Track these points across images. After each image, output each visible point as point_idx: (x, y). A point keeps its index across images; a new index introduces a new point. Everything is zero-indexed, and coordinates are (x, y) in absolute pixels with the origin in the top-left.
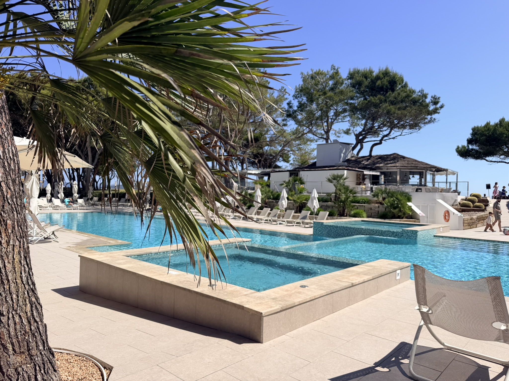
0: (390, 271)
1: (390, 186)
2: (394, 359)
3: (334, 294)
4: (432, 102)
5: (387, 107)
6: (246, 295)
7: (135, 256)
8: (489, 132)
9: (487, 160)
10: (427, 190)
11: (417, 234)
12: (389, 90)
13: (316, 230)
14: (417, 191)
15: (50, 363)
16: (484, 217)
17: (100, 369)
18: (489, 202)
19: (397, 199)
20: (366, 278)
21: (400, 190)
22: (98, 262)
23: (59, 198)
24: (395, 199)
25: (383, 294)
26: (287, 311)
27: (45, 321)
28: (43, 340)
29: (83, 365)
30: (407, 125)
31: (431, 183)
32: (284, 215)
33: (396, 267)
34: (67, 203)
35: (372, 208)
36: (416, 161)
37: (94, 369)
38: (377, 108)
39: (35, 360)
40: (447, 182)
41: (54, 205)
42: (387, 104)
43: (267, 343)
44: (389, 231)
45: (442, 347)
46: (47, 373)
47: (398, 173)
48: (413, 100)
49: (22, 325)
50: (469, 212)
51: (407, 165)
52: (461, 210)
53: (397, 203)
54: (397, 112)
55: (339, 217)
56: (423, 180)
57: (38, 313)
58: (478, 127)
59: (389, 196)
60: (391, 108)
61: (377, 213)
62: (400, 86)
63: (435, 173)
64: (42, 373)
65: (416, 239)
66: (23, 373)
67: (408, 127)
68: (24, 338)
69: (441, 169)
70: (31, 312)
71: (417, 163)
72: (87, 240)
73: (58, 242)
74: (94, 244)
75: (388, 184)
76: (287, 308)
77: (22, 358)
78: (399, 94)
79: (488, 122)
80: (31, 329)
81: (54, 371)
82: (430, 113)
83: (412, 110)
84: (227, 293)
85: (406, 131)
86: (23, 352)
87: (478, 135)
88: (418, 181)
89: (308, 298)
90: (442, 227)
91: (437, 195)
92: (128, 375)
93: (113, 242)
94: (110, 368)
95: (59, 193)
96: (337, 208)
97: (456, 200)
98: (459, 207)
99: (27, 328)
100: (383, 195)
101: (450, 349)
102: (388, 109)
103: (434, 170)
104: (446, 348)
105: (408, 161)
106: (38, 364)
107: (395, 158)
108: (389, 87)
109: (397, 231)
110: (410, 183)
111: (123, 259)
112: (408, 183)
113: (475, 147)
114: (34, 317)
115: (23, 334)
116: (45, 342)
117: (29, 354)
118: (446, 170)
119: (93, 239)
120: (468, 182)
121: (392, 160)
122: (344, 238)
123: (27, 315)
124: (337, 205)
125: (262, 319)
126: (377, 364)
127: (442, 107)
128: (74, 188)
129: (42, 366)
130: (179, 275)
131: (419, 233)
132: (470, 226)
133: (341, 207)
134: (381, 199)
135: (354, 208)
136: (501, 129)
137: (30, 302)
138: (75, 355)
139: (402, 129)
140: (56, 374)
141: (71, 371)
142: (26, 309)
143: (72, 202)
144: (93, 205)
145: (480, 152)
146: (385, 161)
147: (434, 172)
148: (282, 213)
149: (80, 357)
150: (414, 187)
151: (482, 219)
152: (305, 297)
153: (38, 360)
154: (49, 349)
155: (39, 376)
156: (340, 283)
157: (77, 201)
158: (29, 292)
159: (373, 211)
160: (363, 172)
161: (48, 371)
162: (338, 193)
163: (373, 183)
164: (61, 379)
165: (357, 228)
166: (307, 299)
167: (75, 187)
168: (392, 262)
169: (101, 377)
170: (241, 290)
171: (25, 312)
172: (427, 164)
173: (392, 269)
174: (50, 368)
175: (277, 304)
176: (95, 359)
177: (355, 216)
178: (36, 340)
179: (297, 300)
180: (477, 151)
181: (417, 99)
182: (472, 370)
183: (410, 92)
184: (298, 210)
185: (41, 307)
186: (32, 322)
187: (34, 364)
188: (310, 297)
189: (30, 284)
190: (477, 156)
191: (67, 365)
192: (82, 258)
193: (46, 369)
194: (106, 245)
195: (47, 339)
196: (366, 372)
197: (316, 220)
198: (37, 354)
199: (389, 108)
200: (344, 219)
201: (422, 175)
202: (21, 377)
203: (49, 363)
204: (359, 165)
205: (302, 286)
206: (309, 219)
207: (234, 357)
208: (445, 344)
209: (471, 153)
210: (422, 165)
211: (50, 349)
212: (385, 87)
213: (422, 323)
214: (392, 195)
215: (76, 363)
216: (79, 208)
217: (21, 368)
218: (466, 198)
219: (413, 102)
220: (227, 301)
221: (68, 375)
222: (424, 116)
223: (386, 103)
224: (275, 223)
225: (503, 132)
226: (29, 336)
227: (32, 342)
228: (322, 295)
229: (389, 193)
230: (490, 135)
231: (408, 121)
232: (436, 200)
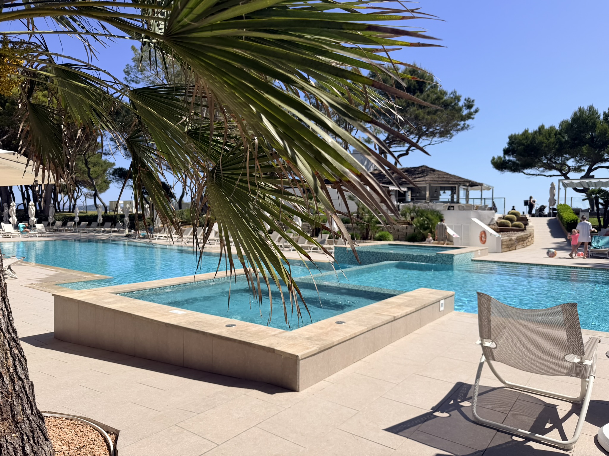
0: (433, 301)
1: (419, 204)
2: (452, 402)
3: (375, 329)
4: (465, 106)
5: (415, 111)
6: (274, 335)
7: (125, 293)
8: (527, 141)
9: (525, 173)
10: (460, 208)
11: (453, 259)
12: (417, 91)
13: (338, 256)
14: (449, 209)
15: (40, 430)
16: (524, 238)
17: (101, 433)
18: (529, 221)
19: (427, 218)
20: (408, 310)
21: (430, 208)
22: (79, 301)
23: (10, 223)
24: (425, 218)
25: (428, 327)
26: (326, 352)
27: (31, 378)
28: (30, 403)
29: (78, 430)
30: (437, 133)
31: (465, 200)
32: (298, 239)
33: (440, 297)
34: (22, 229)
35: (399, 230)
36: (447, 174)
37: (94, 435)
38: (404, 113)
39: (21, 427)
40: (481, 199)
41: (4, 232)
42: (415, 108)
43: (304, 391)
44: (421, 255)
45: (502, 385)
46: (37, 443)
47: (428, 188)
48: (444, 103)
49: (3, 384)
50: (508, 233)
51: (437, 179)
52: (498, 230)
53: (428, 224)
54: (426, 117)
55: (362, 241)
56: (455, 196)
57: (23, 368)
58: (515, 135)
59: (418, 216)
60: (419, 113)
61: (405, 235)
62: (429, 87)
63: (469, 188)
64: (30, 443)
65: (452, 264)
66: (6, 446)
67: (438, 135)
68: (7, 401)
69: (476, 183)
70: (14, 368)
71: (448, 176)
72: (55, 276)
73: (16, 279)
74: (64, 280)
75: (416, 202)
76: (326, 348)
77: (5, 426)
78: (428, 96)
79: (527, 129)
80: (15, 389)
81: (46, 440)
82: (464, 119)
83: (443, 115)
84: (251, 334)
85: (436, 139)
86: (6, 418)
87: (515, 144)
88: (450, 197)
89: (348, 336)
90: (480, 250)
91: (472, 213)
92: (141, 439)
93: (89, 277)
94: (116, 432)
95: (9, 216)
96: (359, 230)
97: (493, 219)
98: (497, 227)
99: (10, 388)
100: (412, 214)
101: (511, 387)
102: (416, 114)
103: (468, 184)
104: (507, 386)
105: (439, 174)
106: (26, 433)
107: (424, 171)
108: (417, 87)
109: (431, 255)
110: (441, 200)
111: (110, 298)
112: (439, 200)
113: (512, 158)
114: (17, 374)
115: (5, 395)
116: (32, 405)
117: (14, 420)
118: (481, 185)
119: (62, 274)
120: (505, 198)
121: (420, 173)
122: (371, 265)
123: (9, 371)
124: (359, 227)
125: (298, 363)
126: (436, 409)
127: (476, 111)
128: (31, 211)
129: (30, 434)
130: (186, 315)
131: (455, 258)
132: (509, 248)
133: (364, 228)
134: (409, 219)
135: (379, 229)
136: (540, 138)
137: (12, 354)
138: (66, 419)
139: (431, 137)
140: (48, 443)
141: (65, 439)
142: (7, 364)
143: (28, 228)
144: (56, 231)
145: (518, 164)
146: (413, 174)
147: (468, 186)
148: (296, 238)
149: (72, 420)
150: (446, 204)
151: (522, 240)
152: (345, 334)
153: (26, 427)
154: (37, 412)
155: (28, 447)
156: (380, 317)
157: (35, 226)
158: (10, 342)
159: (400, 233)
160: (388, 187)
161: (38, 441)
162: (361, 213)
163: (399, 201)
164: (54, 450)
165: (385, 253)
166: (346, 337)
167: (32, 208)
168: (434, 290)
169: (105, 444)
170: (267, 330)
171: (7, 367)
172: (460, 178)
173: (436, 299)
174: (41, 437)
175: (314, 345)
176: (94, 422)
177: (380, 239)
178: (22, 403)
179: (336, 339)
180: (514, 163)
181: (449, 102)
182: (539, 410)
183: (441, 93)
184: (314, 233)
185: (26, 361)
186: (16, 379)
187: (21, 433)
188: (349, 334)
189: (11, 332)
190: (515, 168)
191: (58, 431)
192: (56, 297)
193: (35, 439)
194: (81, 280)
195: (34, 400)
196: (424, 419)
197: (336, 244)
198: (23, 420)
199: (417, 112)
200: (368, 242)
201: (453, 190)
202: (4, 450)
203: (38, 431)
204: (383, 179)
205: (338, 323)
206: (328, 243)
207: (268, 409)
208: (507, 382)
209: (507, 165)
210: (455, 178)
211: (39, 413)
212: (412, 87)
213: (484, 359)
214: (422, 214)
215: (69, 428)
216: (37, 235)
217: (4, 439)
218: (504, 217)
219: (445, 106)
220: (254, 344)
221: (61, 444)
222: (456, 121)
223: (414, 106)
224: (287, 249)
225: (543, 141)
226: (12, 398)
227: (16, 405)
228: (363, 332)
229: (418, 211)
230: (529, 145)
231: (438, 128)
232: (470, 219)
